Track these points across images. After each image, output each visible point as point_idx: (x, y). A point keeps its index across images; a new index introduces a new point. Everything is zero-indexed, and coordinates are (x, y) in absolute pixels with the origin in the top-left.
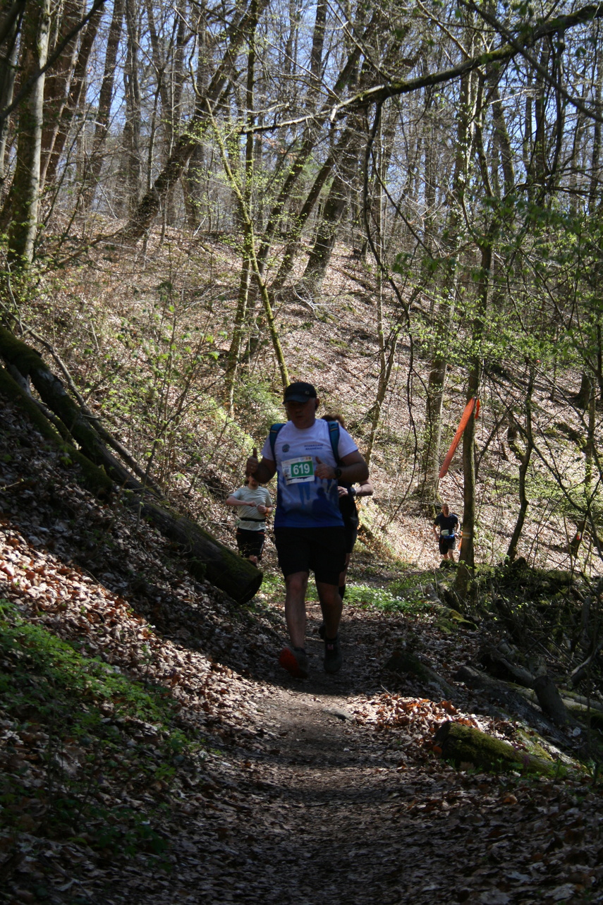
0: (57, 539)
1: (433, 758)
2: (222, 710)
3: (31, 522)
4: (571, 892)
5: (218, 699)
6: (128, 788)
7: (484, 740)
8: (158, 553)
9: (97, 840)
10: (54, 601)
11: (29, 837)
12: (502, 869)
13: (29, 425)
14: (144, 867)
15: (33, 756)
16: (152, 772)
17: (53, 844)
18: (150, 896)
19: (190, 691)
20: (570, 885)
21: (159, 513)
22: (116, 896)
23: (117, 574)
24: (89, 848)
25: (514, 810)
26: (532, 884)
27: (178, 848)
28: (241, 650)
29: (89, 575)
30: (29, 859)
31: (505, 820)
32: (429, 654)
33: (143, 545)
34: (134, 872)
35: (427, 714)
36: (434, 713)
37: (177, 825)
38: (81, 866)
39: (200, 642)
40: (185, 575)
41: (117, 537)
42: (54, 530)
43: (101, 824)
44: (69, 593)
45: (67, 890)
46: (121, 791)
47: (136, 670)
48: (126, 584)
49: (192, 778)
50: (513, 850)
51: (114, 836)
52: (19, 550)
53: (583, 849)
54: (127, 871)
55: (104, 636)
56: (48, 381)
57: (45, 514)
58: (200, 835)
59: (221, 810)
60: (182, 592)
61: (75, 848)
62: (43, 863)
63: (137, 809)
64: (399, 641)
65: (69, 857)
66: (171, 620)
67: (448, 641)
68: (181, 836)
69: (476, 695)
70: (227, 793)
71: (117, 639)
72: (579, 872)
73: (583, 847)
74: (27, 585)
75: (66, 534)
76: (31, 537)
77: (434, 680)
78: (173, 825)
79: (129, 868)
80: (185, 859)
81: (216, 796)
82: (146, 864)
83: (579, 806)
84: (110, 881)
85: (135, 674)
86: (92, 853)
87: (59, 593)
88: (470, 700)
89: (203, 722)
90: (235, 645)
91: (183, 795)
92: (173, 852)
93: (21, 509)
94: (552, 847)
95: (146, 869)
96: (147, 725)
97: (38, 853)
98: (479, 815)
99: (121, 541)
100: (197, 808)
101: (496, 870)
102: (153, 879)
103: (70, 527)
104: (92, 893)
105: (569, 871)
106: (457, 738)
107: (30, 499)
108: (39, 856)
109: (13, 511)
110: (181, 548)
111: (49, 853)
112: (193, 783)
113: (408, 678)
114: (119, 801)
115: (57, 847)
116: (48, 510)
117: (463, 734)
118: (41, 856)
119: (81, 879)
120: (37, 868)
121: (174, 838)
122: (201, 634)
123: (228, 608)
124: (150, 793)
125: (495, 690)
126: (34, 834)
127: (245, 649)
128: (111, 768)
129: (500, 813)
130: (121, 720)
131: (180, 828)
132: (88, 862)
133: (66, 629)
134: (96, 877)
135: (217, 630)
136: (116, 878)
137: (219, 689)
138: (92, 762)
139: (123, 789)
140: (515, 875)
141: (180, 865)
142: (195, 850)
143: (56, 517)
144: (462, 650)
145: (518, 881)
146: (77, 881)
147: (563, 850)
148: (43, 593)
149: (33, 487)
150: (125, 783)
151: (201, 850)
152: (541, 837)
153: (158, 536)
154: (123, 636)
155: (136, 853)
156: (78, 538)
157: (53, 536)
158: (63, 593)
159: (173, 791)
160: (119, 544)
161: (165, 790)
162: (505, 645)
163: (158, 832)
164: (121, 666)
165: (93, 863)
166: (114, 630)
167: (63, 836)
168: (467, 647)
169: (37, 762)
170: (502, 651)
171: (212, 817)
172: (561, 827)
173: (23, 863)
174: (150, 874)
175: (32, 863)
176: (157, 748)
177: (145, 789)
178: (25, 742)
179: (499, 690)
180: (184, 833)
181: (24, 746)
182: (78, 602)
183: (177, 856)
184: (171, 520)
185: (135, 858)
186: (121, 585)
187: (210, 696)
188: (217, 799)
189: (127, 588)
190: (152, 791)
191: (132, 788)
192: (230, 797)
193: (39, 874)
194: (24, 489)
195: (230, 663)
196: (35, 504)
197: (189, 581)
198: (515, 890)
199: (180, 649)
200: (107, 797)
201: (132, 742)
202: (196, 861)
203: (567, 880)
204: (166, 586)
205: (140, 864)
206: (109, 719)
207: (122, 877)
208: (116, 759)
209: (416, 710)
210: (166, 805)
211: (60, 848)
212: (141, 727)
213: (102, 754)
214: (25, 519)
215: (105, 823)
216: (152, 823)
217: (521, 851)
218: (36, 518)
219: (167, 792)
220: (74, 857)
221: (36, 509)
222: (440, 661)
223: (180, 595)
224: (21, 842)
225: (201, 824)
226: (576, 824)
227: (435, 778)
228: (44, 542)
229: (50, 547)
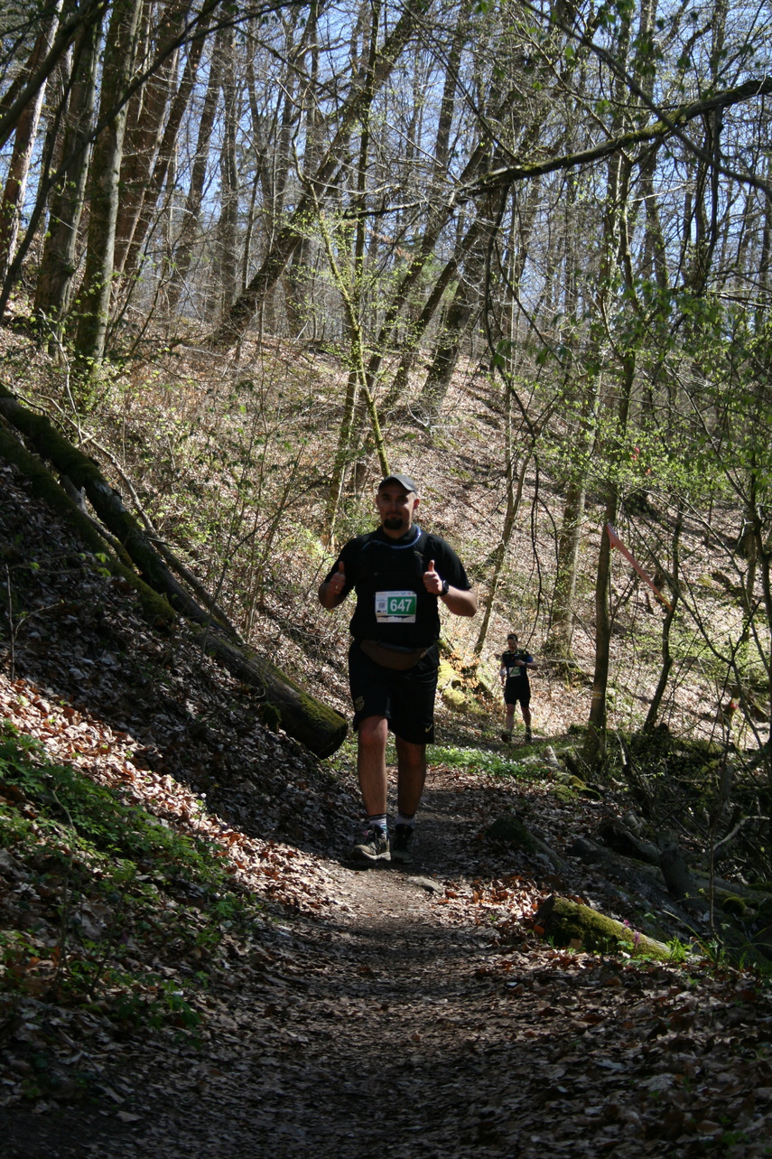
0: (103, 673)
1: (532, 938)
2: (287, 876)
3: (73, 652)
4: (670, 1082)
5: (284, 863)
6: (162, 954)
7: (593, 919)
8: (225, 695)
9: (117, 1009)
10: (95, 743)
11: (34, 1002)
12: (593, 1056)
13: (79, 544)
14: (171, 1042)
15: (50, 913)
16: (193, 938)
17: (63, 1011)
18: (173, 1076)
19: (249, 852)
20: (669, 1075)
21: (228, 650)
22: (133, 1073)
23: (172, 717)
24: (106, 1018)
25: (615, 993)
26: (626, 1073)
27: (214, 1024)
28: (316, 809)
29: (139, 716)
30: (30, 1026)
31: (604, 1004)
32: (542, 824)
33: (208, 686)
34: (157, 1047)
35: (530, 888)
36: (539, 888)
37: (216, 998)
38: (94, 1037)
39: (268, 799)
40: (255, 722)
41: (175, 674)
42: (100, 662)
43: (124, 992)
44: (114, 735)
45: (73, 1064)
46: (152, 958)
47: (186, 825)
48: (182, 728)
49: (240, 948)
50: (609, 1036)
51: (138, 1007)
52: (57, 683)
53: (690, 1037)
54: (149, 1046)
55: (152, 785)
56: (105, 495)
57: (90, 644)
58: (243, 1011)
59: (272, 984)
60: (251, 741)
61: (88, 1017)
62: (48, 1032)
63: (169, 978)
64: (508, 808)
65: (80, 1026)
66: (235, 772)
67: (566, 811)
68: (219, 1010)
69: (592, 870)
70: (281, 965)
71: (168, 790)
72: (682, 1061)
73: (691, 1034)
74: (64, 724)
75: (114, 668)
76: (72, 670)
77: (542, 851)
78: (212, 998)
79: (151, 1042)
80: (221, 1036)
81: (268, 968)
82: (173, 1039)
83: (692, 990)
84: (128, 1056)
85: (185, 829)
86: (110, 1024)
87: (102, 735)
88: (584, 875)
89: (264, 887)
90: (309, 802)
91: (227, 966)
92: (207, 1028)
93: (62, 637)
94: (653, 1035)
95: (172, 1044)
96: (193, 885)
97: (42, 1020)
98: (574, 998)
99: (180, 679)
100: (243, 980)
101: (586, 1057)
102: (179, 1056)
103: (120, 660)
104: (103, 1068)
105: (670, 1060)
106: (562, 916)
107: (73, 626)
108: (44, 1023)
109: (53, 639)
110: (253, 692)
111: (55, 1021)
112: (241, 953)
113: (511, 848)
114: (149, 968)
115: (67, 1015)
116: (96, 640)
117: (570, 911)
118: (46, 1025)
119: (90, 1052)
120: (39, 1037)
121: (210, 1011)
122: (269, 788)
123: (305, 761)
124: (187, 962)
125: (614, 866)
126: (41, 999)
127: (321, 808)
128: (143, 930)
129: (599, 996)
130: (160, 878)
131: (219, 1001)
132: (103, 1034)
133: (107, 775)
134: (112, 1051)
135: (289, 785)
136: (136, 1053)
137: (286, 851)
138: (121, 923)
139: (155, 955)
140: (607, 1063)
141: (214, 1043)
142: (235, 1027)
143: (103, 647)
144: (582, 822)
145: (610, 1069)
146: (86, 1054)
147: (667, 1037)
148: (82, 733)
149: (77, 612)
150: (158, 948)
151: (242, 1027)
152: (644, 1024)
153: (226, 677)
154: (175, 786)
155: (163, 1026)
156: (128, 672)
157: (98, 669)
158: (106, 734)
159: (216, 960)
160: (178, 682)
161: (206, 958)
162: (633, 818)
163: (192, 1005)
164: (169, 820)
165: (109, 1035)
166: (165, 779)
167: (76, 1003)
168: (588, 819)
169: (56, 920)
170: (628, 823)
171: (261, 991)
172: (669, 1012)
173: (21, 1029)
174: (177, 1051)
175: (34, 1031)
176: (201, 912)
177: (182, 956)
178: (42, 898)
179: (618, 866)
180: (224, 1007)
181: (42, 902)
182: (124, 745)
183: (212, 1032)
184: (243, 659)
185: (161, 1032)
186: (176, 728)
187: (274, 860)
188: (268, 972)
189: (184, 732)
190: (189, 959)
191: (166, 954)
192: (284, 971)
193: (40, 1044)
194: (66, 615)
195: (301, 823)
196: (79, 631)
197: (260, 729)
198: (605, 1080)
199: (243, 805)
200: (136, 963)
201: (172, 904)
202: (235, 1039)
203: (666, 1070)
204: (232, 733)
205: (166, 1039)
206: (145, 877)
207: (142, 1052)
208: (150, 921)
209: (518, 884)
210: (206, 975)
211: (71, 1017)
212: (185, 887)
213: (133, 914)
214: (66, 649)
215: (130, 991)
216: (185, 994)
217: (618, 1038)
218: (79, 647)
219: (209, 961)
220: (88, 1027)
221: (79, 637)
222: (555, 833)
223: (247, 743)
224: (24, 1007)
225: (245, 999)
226: (686, 1009)
227: (529, 957)
228: (87, 676)
229: (95, 681)
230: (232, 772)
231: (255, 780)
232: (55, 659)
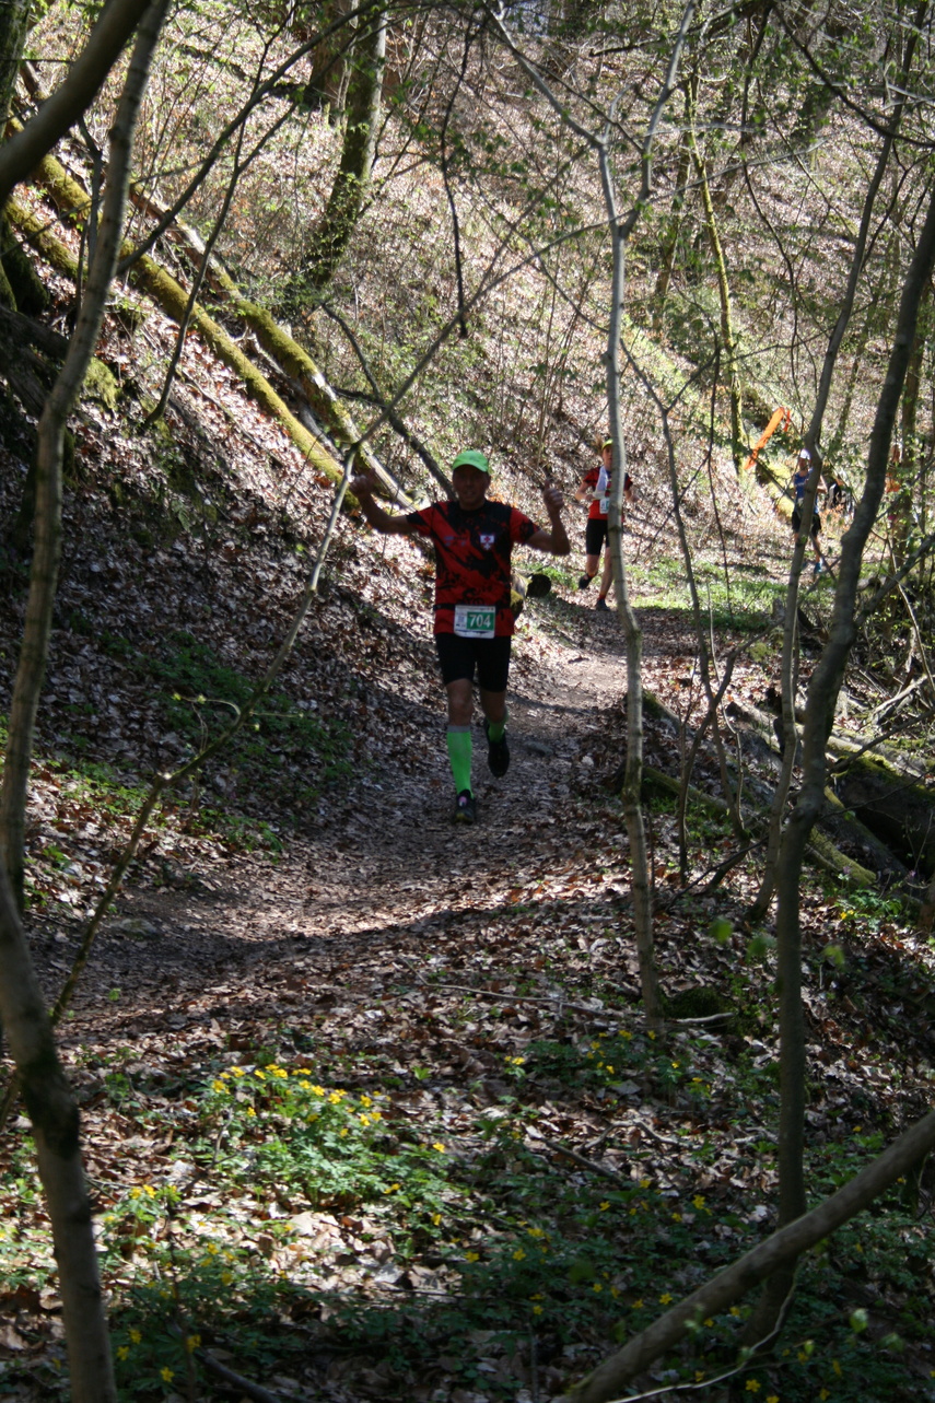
0: (285, 574)
3: (260, 557)
11: (173, 833)
17: (191, 839)
23: (345, 607)
24: (219, 844)
34: (247, 862)
37: (302, 833)
38: (208, 855)
42: (283, 564)
43: (236, 829)
45: (189, 869)
46: (265, 807)
47: (331, 704)
48: (352, 616)
49: (340, 800)
54: (243, 861)
55: (313, 670)
57: (276, 549)
61: (208, 843)
62: (178, 851)
65: (200, 848)
84: (228, 866)
85: (331, 707)
86: (221, 847)
91: (323, 812)
92: (288, 851)
93: (252, 544)
96: (315, 755)
99: (362, 569)
102: (261, 867)
104: (208, 872)
107: (261, 536)
108: (176, 846)
109: (244, 547)
111: (185, 845)
114: (262, 814)
115: (193, 841)
116: (281, 544)
118: (178, 847)
119: (204, 863)
120: (171, 853)
121: (295, 842)
126: (177, 832)
130: (288, 750)
131: (304, 836)
132: (215, 853)
134: (217, 863)
139: (268, 805)
143: (287, 551)
146: (200, 864)
150: (271, 800)
155: (256, 849)
157: (281, 571)
159: (313, 808)
161: (306, 807)
165: (219, 854)
167: (201, 835)
173: (160, 849)
175: (169, 850)
189: (353, 621)
190: (294, 808)
191: (276, 804)
193: (171, 857)
196: (266, 539)
208: (271, 782)
211: (196, 842)
218: (266, 553)
220: (205, 849)
228: (271, 577)
229: (277, 581)
230: (391, 654)
231: (410, 660)
232: (244, 565)
